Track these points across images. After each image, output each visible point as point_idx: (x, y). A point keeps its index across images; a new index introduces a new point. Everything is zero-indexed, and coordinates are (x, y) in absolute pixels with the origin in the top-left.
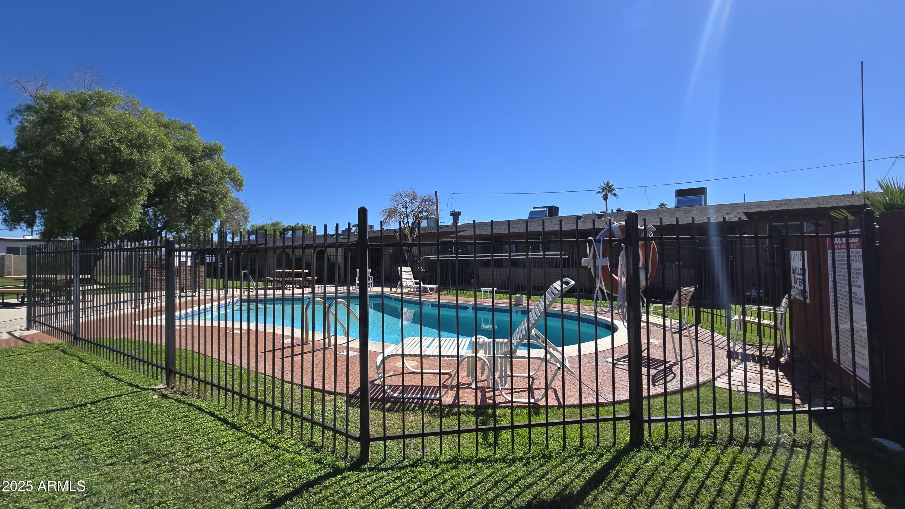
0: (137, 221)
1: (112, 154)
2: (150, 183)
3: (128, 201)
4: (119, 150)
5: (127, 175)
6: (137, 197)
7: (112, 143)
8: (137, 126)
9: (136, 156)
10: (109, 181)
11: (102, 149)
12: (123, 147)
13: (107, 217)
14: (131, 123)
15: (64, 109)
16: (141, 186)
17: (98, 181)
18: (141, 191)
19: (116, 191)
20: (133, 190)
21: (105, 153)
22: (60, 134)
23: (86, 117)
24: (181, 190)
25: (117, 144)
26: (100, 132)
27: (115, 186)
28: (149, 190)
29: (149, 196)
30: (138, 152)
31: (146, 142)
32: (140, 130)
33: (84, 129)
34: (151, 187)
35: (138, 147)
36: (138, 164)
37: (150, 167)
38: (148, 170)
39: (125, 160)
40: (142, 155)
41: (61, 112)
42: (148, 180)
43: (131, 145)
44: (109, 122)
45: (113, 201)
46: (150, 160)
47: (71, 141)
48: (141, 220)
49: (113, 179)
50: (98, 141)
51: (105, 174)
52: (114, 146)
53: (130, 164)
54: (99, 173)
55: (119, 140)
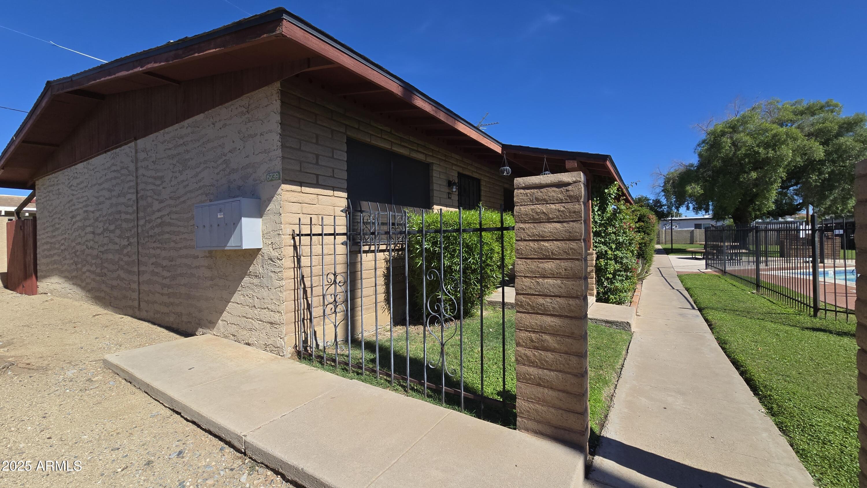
0: (773, 203)
1: (753, 157)
2: (784, 172)
3: (765, 189)
4: (758, 153)
5: (764, 169)
6: (772, 185)
7: (753, 149)
8: (772, 129)
9: (771, 154)
10: (752, 177)
11: (746, 155)
12: (761, 150)
13: (752, 201)
14: (767, 128)
15: (722, 136)
16: (776, 176)
17: (744, 178)
18: (775, 180)
19: (757, 183)
20: (769, 180)
21: (748, 157)
22: (720, 153)
23: (736, 136)
24: (814, 171)
25: (756, 149)
26: (744, 143)
27: (756, 179)
28: (781, 178)
29: (783, 182)
30: (773, 150)
31: (779, 139)
32: (774, 132)
33: (734, 144)
34: (784, 175)
35: (773, 146)
36: (773, 159)
37: (783, 159)
38: (781, 162)
39: (763, 159)
40: (776, 152)
41: (720, 138)
42: (781, 170)
43: (767, 146)
44: (750, 134)
45: (754, 190)
46: (783, 154)
47: (727, 155)
48: (776, 202)
49: (754, 175)
50: (743, 151)
51: (748, 173)
52: (754, 151)
53: (767, 161)
54: (745, 172)
55: (758, 146)
